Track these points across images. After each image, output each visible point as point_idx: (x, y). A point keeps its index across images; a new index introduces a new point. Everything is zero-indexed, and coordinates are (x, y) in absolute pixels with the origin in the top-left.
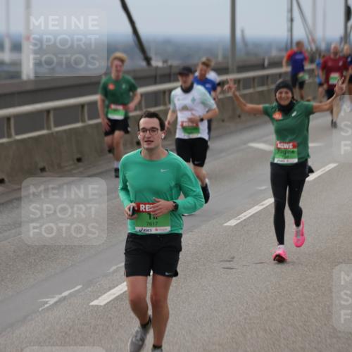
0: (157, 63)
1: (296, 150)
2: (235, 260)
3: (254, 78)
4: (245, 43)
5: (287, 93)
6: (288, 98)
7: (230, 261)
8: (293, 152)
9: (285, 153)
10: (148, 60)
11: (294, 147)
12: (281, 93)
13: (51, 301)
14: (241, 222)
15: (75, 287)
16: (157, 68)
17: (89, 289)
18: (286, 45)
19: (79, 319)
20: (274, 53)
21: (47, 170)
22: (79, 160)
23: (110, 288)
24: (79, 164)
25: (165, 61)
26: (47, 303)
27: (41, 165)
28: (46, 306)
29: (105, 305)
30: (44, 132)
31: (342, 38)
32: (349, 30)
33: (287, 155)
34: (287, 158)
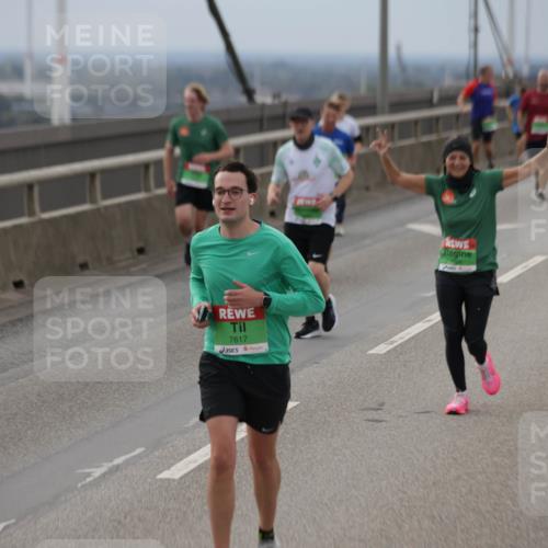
0: (264, 98)
1: (473, 251)
2: (384, 407)
3: (416, 122)
4: (403, 67)
5: (462, 158)
6: (463, 167)
7: (377, 409)
8: (469, 255)
9: (456, 255)
10: (249, 93)
11: (471, 246)
12: (453, 158)
13: (97, 472)
14: (395, 349)
15: (134, 450)
16: (263, 106)
17: (157, 453)
18: (468, 68)
19: (140, 501)
20: (448, 82)
21: (90, 266)
22: (141, 251)
23: (189, 453)
24: (141, 257)
25: (276, 96)
26: (89, 475)
27: (81, 259)
28: (88, 480)
29: (181, 478)
30: (86, 207)
33: (460, 258)
34: (460, 263)
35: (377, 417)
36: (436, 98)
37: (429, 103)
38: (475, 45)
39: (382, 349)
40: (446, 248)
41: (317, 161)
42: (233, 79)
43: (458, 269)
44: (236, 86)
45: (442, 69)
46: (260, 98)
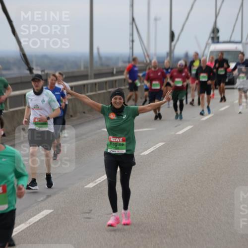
0: (36, 72)
1: (124, 143)
2: (92, 212)
3: (106, 82)
5: (120, 99)
7: (89, 213)
8: (123, 145)
9: (116, 145)
10: (30, 70)
11: (123, 140)
12: (115, 99)
14: (97, 185)
18: (129, 58)
20: (120, 64)
25: (42, 71)
31: (168, 54)
32: (172, 48)
33: (118, 146)
34: (118, 149)
35: (89, 216)
36: (115, 72)
37: (112, 74)
38: (132, 48)
39: (91, 185)
40: (111, 142)
41: (43, 101)
42: (23, 63)
43: (116, 152)
44: (26, 67)
45: (118, 59)
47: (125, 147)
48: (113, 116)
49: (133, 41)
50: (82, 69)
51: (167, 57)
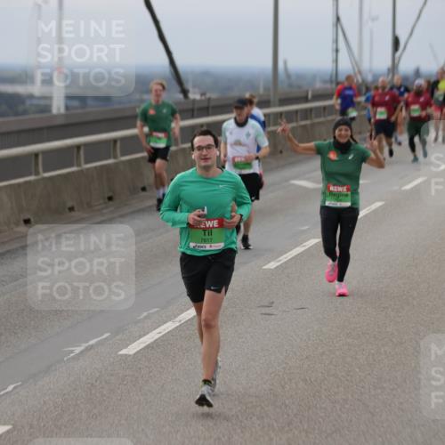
0: (194, 95)
1: (349, 193)
2: (274, 305)
3: (296, 112)
4: (288, 76)
5: (346, 130)
6: (347, 136)
7: (268, 307)
8: (347, 195)
9: (337, 196)
10: (185, 92)
12: (341, 130)
13: (78, 350)
15: (102, 335)
16: (194, 101)
17: (118, 337)
18: (331, 77)
19: (106, 370)
20: (318, 85)
21: (76, 209)
22: (110, 199)
23: (140, 337)
24: (111, 203)
25: (203, 94)
26: (72, 352)
27: (70, 204)
28: (72, 355)
29: (135, 354)
30: (74, 169)
31: (389, 70)
32: (396, 61)
33: (341, 198)
35: (268, 312)
36: (310, 96)
37: (305, 99)
38: (336, 61)
39: (272, 265)
40: (331, 192)
42: (174, 83)
44: (178, 89)
45: (314, 77)
46: (191, 96)
47: (349, 198)
48: (333, 156)
49: (337, 51)
50: (261, 91)
51: (388, 74)
